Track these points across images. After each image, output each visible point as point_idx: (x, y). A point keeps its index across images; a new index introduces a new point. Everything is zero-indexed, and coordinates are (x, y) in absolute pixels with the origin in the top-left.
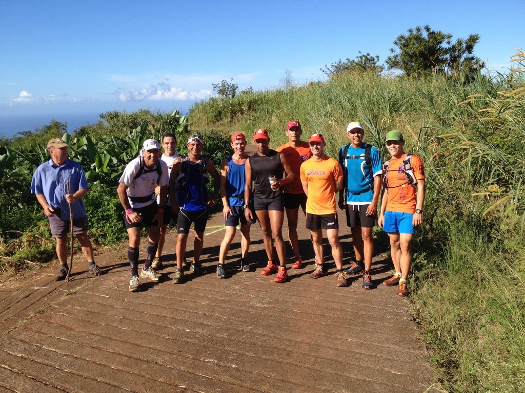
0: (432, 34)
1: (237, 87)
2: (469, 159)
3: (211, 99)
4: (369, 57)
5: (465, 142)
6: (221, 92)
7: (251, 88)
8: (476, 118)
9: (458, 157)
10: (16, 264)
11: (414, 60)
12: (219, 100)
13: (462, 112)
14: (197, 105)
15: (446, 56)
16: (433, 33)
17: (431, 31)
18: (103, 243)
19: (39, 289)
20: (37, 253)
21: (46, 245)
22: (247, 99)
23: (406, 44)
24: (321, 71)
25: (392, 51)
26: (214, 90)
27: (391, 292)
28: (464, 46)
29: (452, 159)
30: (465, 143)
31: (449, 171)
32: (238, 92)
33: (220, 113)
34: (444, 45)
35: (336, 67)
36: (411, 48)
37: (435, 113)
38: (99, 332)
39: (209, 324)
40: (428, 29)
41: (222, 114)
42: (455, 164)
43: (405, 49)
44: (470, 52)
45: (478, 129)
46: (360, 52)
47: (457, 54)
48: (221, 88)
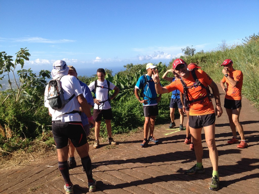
1: (195, 50)
3: (181, 57)
6: (186, 53)
10: (46, 147)
12: (185, 57)
18: (102, 136)
19: (49, 167)
22: (200, 56)
24: (243, 40)
26: (182, 52)
32: (195, 53)
48: (186, 51)
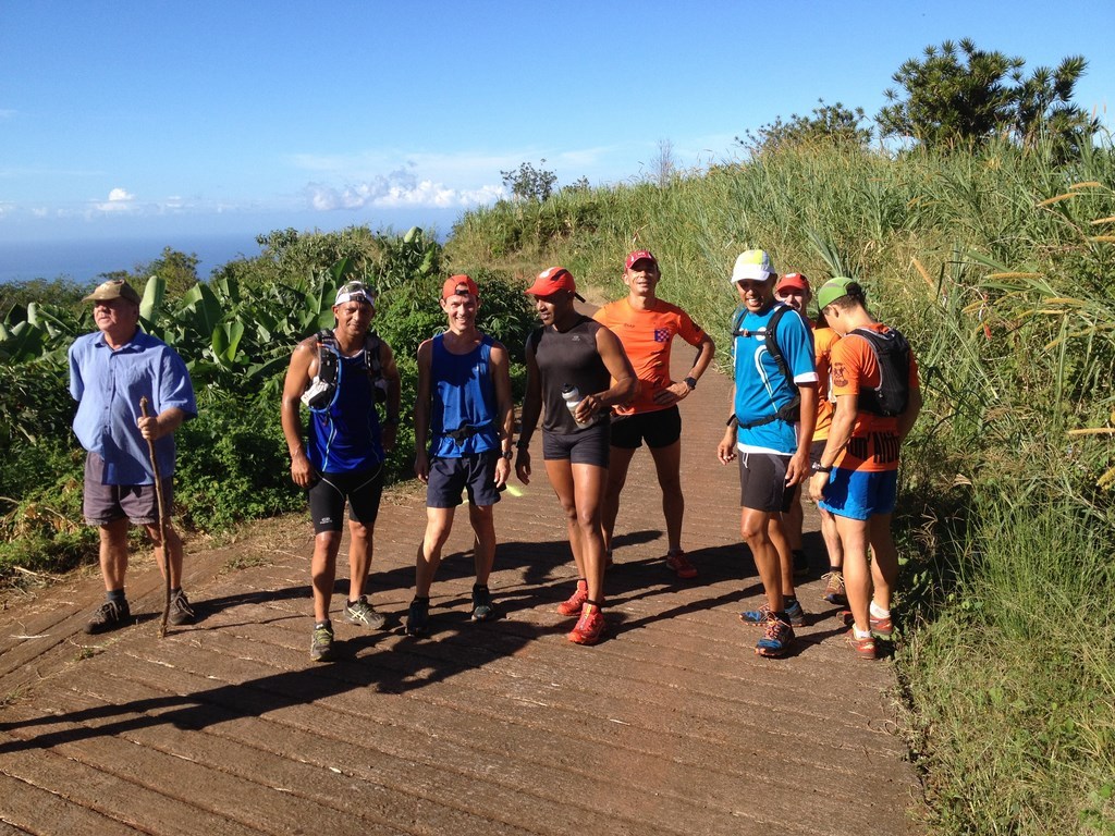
0: (978, 58)
1: (555, 178)
2: (1062, 339)
3: (498, 203)
4: (840, 111)
5: (1053, 300)
6: (519, 188)
7: (586, 180)
8: (1079, 241)
9: (1037, 333)
11: (939, 115)
12: (516, 205)
13: (1047, 229)
14: (469, 217)
15: (1011, 107)
16: (981, 55)
17: (976, 51)
18: (204, 528)
19: (26, 640)
20: (44, 549)
21: (68, 532)
22: (576, 202)
23: (920, 81)
24: (738, 143)
25: (890, 95)
26: (504, 184)
27: (860, 674)
28: (1052, 83)
29: (1024, 339)
30: (1051, 300)
31: (1016, 365)
32: (555, 188)
33: (517, 233)
34: (1007, 82)
35: (769, 133)
36: (933, 88)
37: (985, 232)
38: (120, 765)
39: (392, 752)
40: (968, 47)
41: (522, 237)
42: (1031, 351)
43: (919, 90)
44: (1065, 97)
45: (1085, 267)
46: (821, 101)
47: (1036, 100)
48: (520, 180)
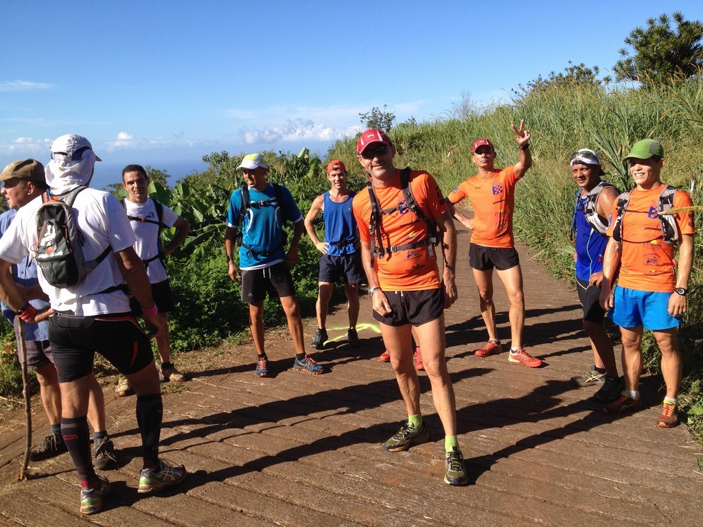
0: (685, 26)
4: (583, 69)
6: (371, 124)
7: (413, 119)
11: (657, 65)
14: (338, 143)
16: (687, 24)
17: (684, 21)
22: (408, 133)
23: (644, 42)
24: (513, 92)
25: (623, 52)
26: (362, 122)
35: (534, 86)
36: (653, 47)
40: (679, 18)
43: (643, 49)
46: (570, 62)
48: (372, 119)
